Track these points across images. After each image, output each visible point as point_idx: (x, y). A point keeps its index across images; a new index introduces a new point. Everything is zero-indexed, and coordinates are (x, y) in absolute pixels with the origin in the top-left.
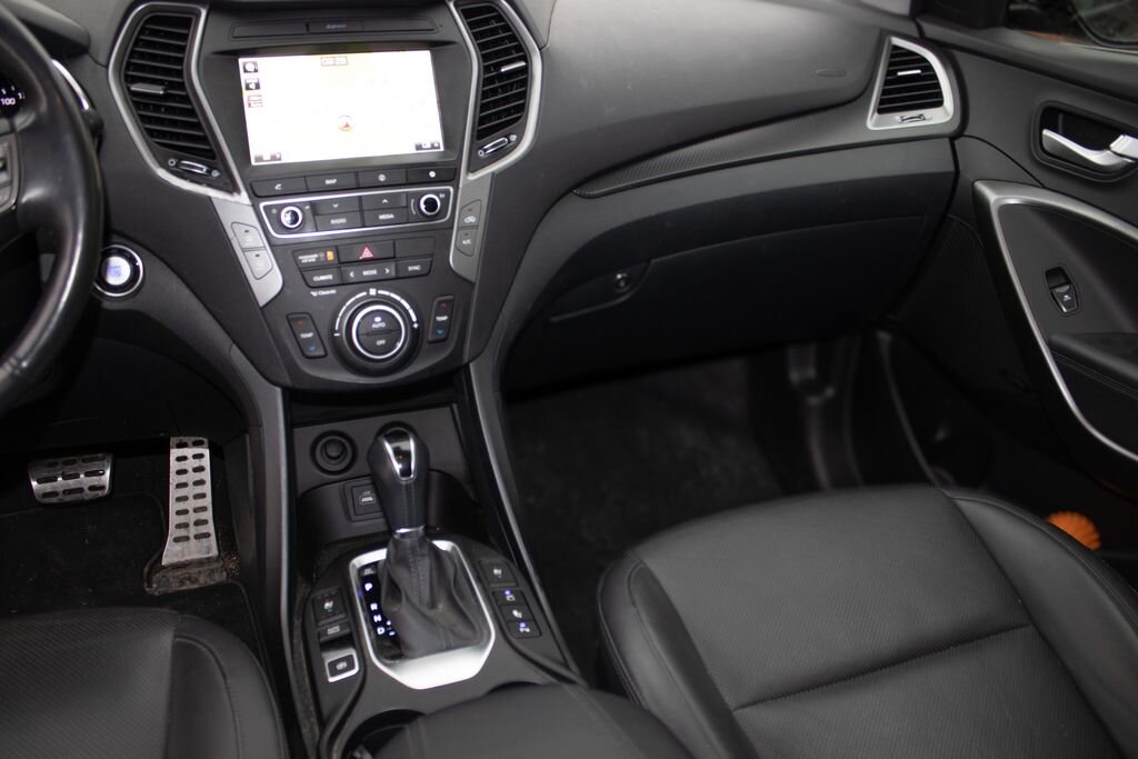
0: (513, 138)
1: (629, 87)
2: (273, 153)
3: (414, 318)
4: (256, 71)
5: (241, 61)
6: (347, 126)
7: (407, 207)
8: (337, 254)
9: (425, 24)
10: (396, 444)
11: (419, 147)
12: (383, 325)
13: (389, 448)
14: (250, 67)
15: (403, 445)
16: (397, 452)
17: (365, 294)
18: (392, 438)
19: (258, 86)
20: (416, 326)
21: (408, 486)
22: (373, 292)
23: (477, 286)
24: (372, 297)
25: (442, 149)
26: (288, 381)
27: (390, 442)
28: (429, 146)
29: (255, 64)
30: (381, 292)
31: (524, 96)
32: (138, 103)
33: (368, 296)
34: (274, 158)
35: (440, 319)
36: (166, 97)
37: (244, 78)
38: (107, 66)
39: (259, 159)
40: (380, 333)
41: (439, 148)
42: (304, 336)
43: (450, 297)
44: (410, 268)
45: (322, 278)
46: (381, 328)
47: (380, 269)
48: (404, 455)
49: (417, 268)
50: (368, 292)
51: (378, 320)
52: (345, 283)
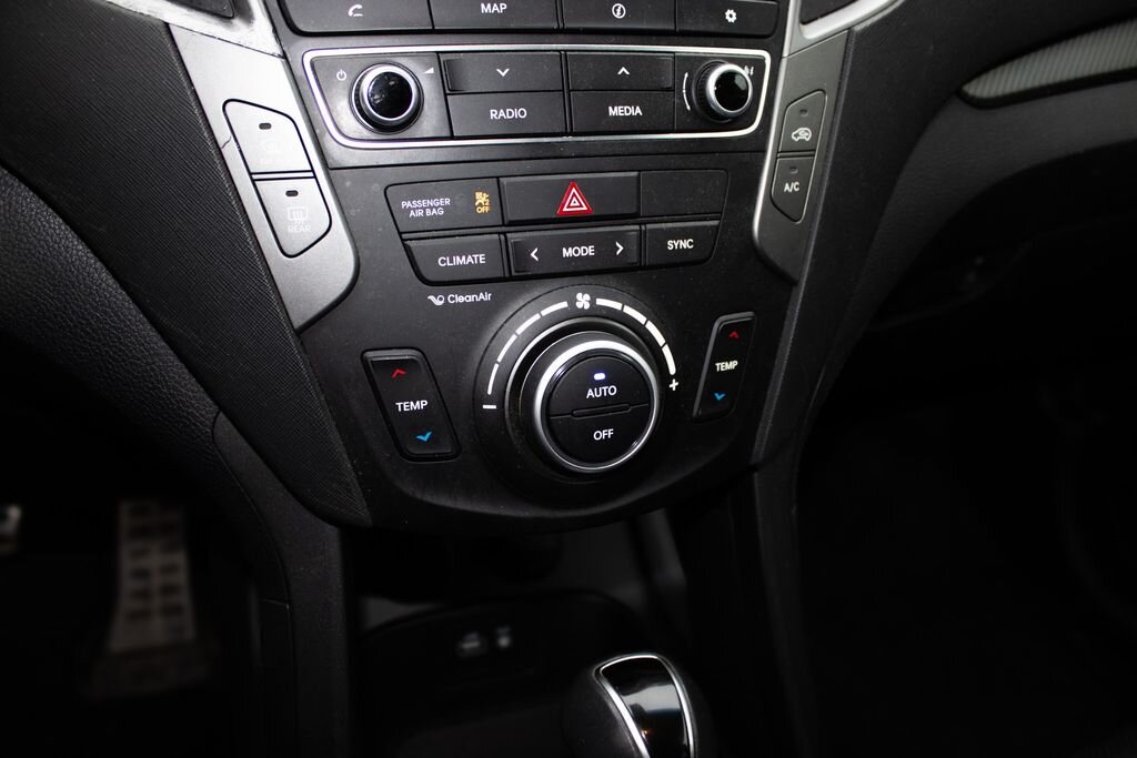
3: (673, 367)
7: (673, 90)
8: (499, 199)
10: (633, 699)
12: (613, 389)
13: (620, 704)
15: (653, 698)
16: (640, 716)
17: (564, 305)
18: (628, 680)
20: (674, 385)
22: (583, 301)
23: (802, 286)
24: (582, 313)
26: (362, 512)
27: (622, 691)
30: (600, 302)
33: (573, 312)
35: (722, 366)
40: (602, 412)
42: (406, 406)
43: (746, 316)
44: (671, 244)
45: (458, 261)
46: (605, 399)
47: (604, 245)
48: (661, 726)
49: (685, 244)
50: (573, 301)
51: (600, 376)
52: (515, 276)
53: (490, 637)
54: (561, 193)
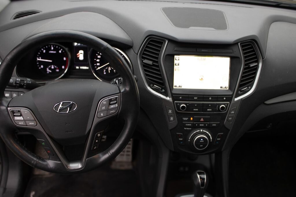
0: (250, 87)
1: (288, 72)
2: (180, 85)
3: (211, 139)
4: (179, 60)
5: (175, 56)
6: (202, 79)
7: (216, 107)
8: (194, 119)
9: (230, 51)
11: (221, 87)
12: (203, 141)
13: (198, 176)
14: (177, 59)
15: (202, 176)
16: (201, 178)
17: (199, 131)
18: (200, 173)
19: (178, 65)
20: (211, 141)
21: (202, 189)
22: (201, 130)
23: (230, 131)
24: (201, 132)
25: (228, 89)
26: (173, 150)
27: (199, 175)
28: (224, 87)
29: (179, 58)
30: (204, 131)
31: (255, 74)
32: (145, 65)
33: (200, 132)
34: (180, 86)
35: (218, 139)
36: (153, 65)
37: (175, 62)
38: (137, 54)
39: (176, 86)
41: (227, 88)
42: (180, 139)
43: (222, 133)
44: (213, 125)
45: (188, 125)
46: (202, 142)
47: (205, 124)
48: (202, 179)
49: (215, 125)
50: (200, 130)
51: (202, 140)
52: (194, 127)
53: (185, 168)
54: (201, 118)
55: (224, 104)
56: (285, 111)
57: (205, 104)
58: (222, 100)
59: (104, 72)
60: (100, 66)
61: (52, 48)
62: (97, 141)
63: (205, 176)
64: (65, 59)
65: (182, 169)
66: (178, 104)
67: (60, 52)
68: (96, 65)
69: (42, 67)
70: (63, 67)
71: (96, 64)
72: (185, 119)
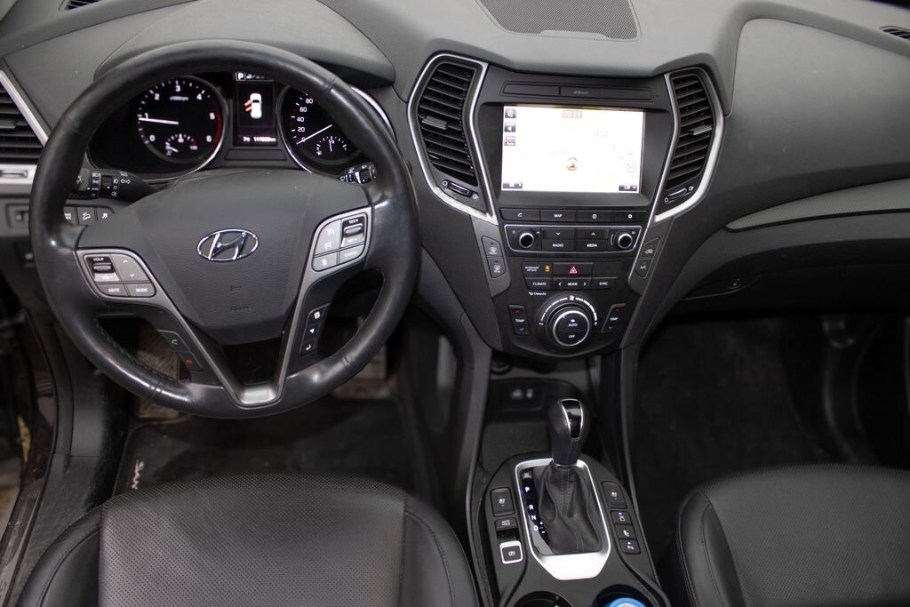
0: (692, 188)
1: (784, 150)
2: (517, 183)
3: (596, 319)
4: (514, 117)
5: (505, 108)
6: (573, 166)
7: (609, 239)
8: (552, 268)
9: (644, 94)
10: (569, 410)
11: (621, 188)
12: (576, 325)
13: (565, 411)
14: (510, 114)
15: (575, 411)
16: (570, 416)
17: (566, 299)
18: (568, 405)
19: (514, 130)
20: (596, 323)
21: (574, 443)
22: (572, 298)
23: (642, 299)
24: (571, 301)
25: (637, 192)
26: (500, 347)
27: (566, 408)
28: (629, 188)
29: (515, 111)
30: (577, 299)
31: (706, 152)
32: (426, 132)
33: (569, 300)
34: (517, 186)
35: (612, 319)
36: (449, 131)
37: (506, 122)
38: (407, 103)
39: (507, 186)
40: (572, 330)
41: (635, 190)
42: (518, 320)
43: (623, 305)
44: (601, 284)
45: (539, 284)
46: (574, 327)
47: (580, 283)
48: (575, 419)
49: (605, 284)
50: (569, 298)
51: (573, 321)
52: (554, 289)
53: (525, 392)
54: (570, 268)
55: (629, 231)
56: (775, 248)
57: (581, 230)
58: (624, 220)
59: (318, 149)
60: (305, 134)
61: (178, 89)
62: (312, 331)
63: (580, 412)
64: (212, 116)
65: (517, 394)
66: (514, 232)
67: (199, 97)
68: (296, 133)
69: (152, 138)
70: (209, 139)
71: (297, 129)
72: (530, 269)
